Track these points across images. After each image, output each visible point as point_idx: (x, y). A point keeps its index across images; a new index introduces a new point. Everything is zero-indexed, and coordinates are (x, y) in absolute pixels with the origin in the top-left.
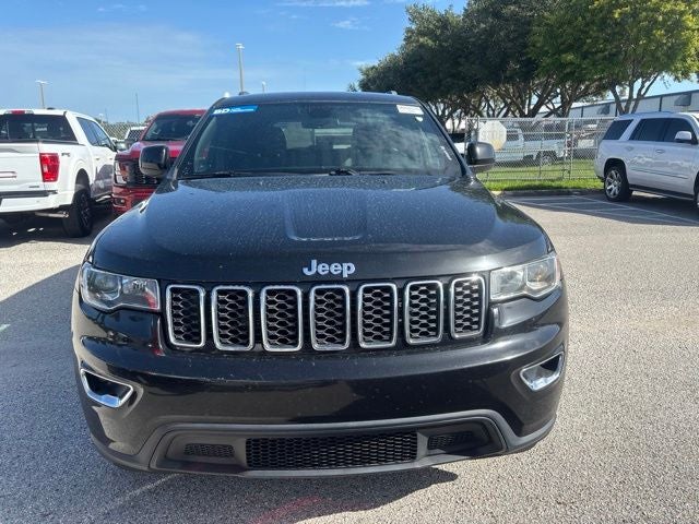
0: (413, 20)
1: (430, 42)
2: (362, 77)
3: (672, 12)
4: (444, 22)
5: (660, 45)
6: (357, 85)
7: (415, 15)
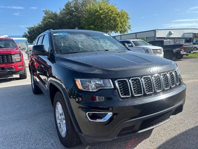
0: (46, 14)
1: (52, 21)
2: (28, 30)
3: (114, 17)
4: (56, 15)
5: (112, 24)
6: (27, 32)
7: (46, 13)
